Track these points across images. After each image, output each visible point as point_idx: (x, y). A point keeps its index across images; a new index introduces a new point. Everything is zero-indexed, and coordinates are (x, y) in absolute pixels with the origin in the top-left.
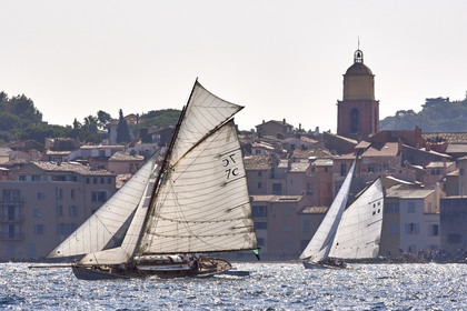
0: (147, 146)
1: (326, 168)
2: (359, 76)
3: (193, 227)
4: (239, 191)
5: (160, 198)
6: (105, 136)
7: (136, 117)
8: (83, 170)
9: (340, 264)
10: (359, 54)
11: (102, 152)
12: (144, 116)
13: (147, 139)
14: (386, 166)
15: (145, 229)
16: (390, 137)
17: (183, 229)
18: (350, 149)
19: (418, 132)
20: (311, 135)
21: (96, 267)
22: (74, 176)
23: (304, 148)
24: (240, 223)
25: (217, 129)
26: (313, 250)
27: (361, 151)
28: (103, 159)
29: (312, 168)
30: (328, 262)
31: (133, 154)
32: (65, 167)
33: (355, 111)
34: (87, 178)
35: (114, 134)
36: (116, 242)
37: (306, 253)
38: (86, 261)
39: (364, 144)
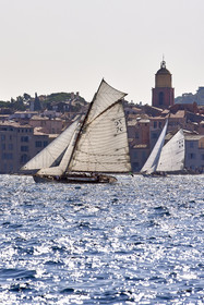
0: (51, 112)
1: (146, 124)
2: (163, 75)
3: (98, 158)
4: (123, 140)
5: (81, 140)
6: (28, 107)
7: (44, 97)
8: (16, 125)
9: (163, 174)
10: (163, 63)
11: (26, 115)
12: (49, 96)
13: (50, 108)
14: (178, 123)
15: (72, 158)
16: (180, 107)
17: (92, 159)
18: (159, 114)
19: (195, 104)
20: (137, 106)
21: (45, 176)
22: (11, 128)
23: (134, 113)
24: (123, 157)
25: (113, 105)
26: (148, 167)
27: (165, 115)
28: (27, 119)
29: (139, 124)
30: (156, 174)
31: (43, 116)
32: (6, 123)
33: (161, 93)
34: (18, 129)
35: (33, 106)
36: (57, 163)
37: (144, 169)
38: (40, 173)
39: (166, 111)
